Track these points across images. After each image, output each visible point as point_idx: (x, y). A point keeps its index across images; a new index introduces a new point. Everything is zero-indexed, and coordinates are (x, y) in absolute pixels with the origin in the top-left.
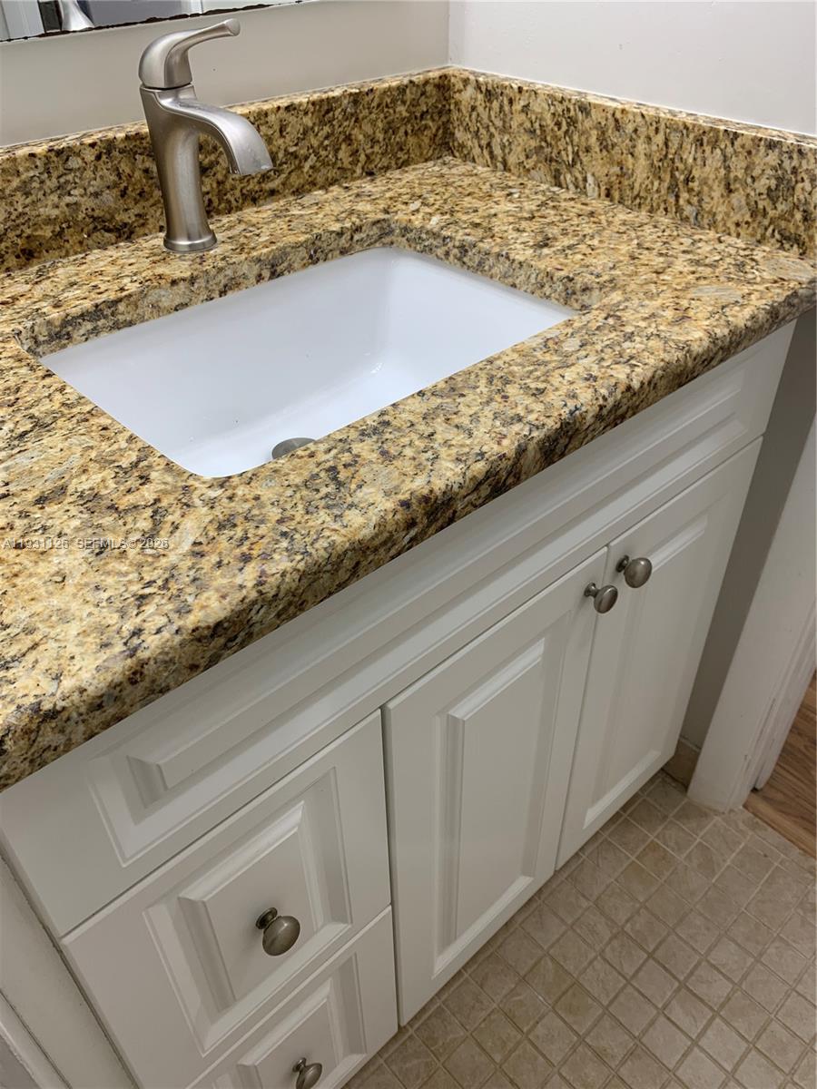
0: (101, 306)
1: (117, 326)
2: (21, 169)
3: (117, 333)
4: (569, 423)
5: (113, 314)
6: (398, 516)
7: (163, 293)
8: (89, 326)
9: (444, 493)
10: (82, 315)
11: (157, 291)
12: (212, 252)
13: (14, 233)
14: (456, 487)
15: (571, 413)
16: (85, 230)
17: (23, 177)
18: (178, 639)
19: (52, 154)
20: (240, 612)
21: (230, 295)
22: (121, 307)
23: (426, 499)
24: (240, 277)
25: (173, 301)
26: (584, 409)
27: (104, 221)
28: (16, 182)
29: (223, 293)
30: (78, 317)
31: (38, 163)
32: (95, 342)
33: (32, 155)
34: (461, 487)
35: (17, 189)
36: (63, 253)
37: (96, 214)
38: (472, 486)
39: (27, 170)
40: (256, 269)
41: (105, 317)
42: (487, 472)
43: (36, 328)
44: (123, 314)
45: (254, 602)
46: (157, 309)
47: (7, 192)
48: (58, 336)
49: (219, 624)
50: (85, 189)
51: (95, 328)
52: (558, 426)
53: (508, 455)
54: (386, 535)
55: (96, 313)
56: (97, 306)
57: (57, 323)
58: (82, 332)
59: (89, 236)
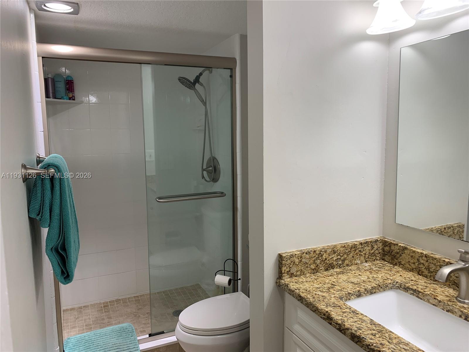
0: (417, 291)
1: (418, 297)
2: (441, 262)
3: (417, 298)
4: (360, 338)
5: (418, 294)
6: (324, 312)
7: (431, 298)
8: (412, 292)
9: (332, 317)
10: (412, 289)
11: (430, 297)
12: (458, 303)
13: (435, 273)
14: (334, 319)
15: (363, 338)
16: (452, 283)
17: (441, 264)
18: (298, 293)
19: (449, 263)
20: (303, 298)
21: (449, 313)
22: (420, 294)
23: (329, 314)
24: (454, 311)
25: (433, 302)
26: (366, 340)
27: (457, 284)
28: (439, 264)
29: (448, 311)
30: (411, 289)
31: (445, 263)
32: (412, 296)
33: (444, 261)
34: (335, 320)
35: (439, 265)
36: (444, 284)
37: (455, 281)
38: (336, 322)
39: (442, 263)
40: (460, 313)
41: (416, 293)
42: (340, 324)
43: (402, 284)
44: (420, 295)
45: (305, 299)
46: (428, 301)
47: (436, 265)
48: (405, 289)
49: (301, 296)
50: (454, 274)
51: (413, 294)
52: (358, 335)
53: (345, 326)
54: (320, 311)
55: (415, 291)
56: (415, 290)
57: (407, 287)
58: (410, 292)
59: (452, 285)
